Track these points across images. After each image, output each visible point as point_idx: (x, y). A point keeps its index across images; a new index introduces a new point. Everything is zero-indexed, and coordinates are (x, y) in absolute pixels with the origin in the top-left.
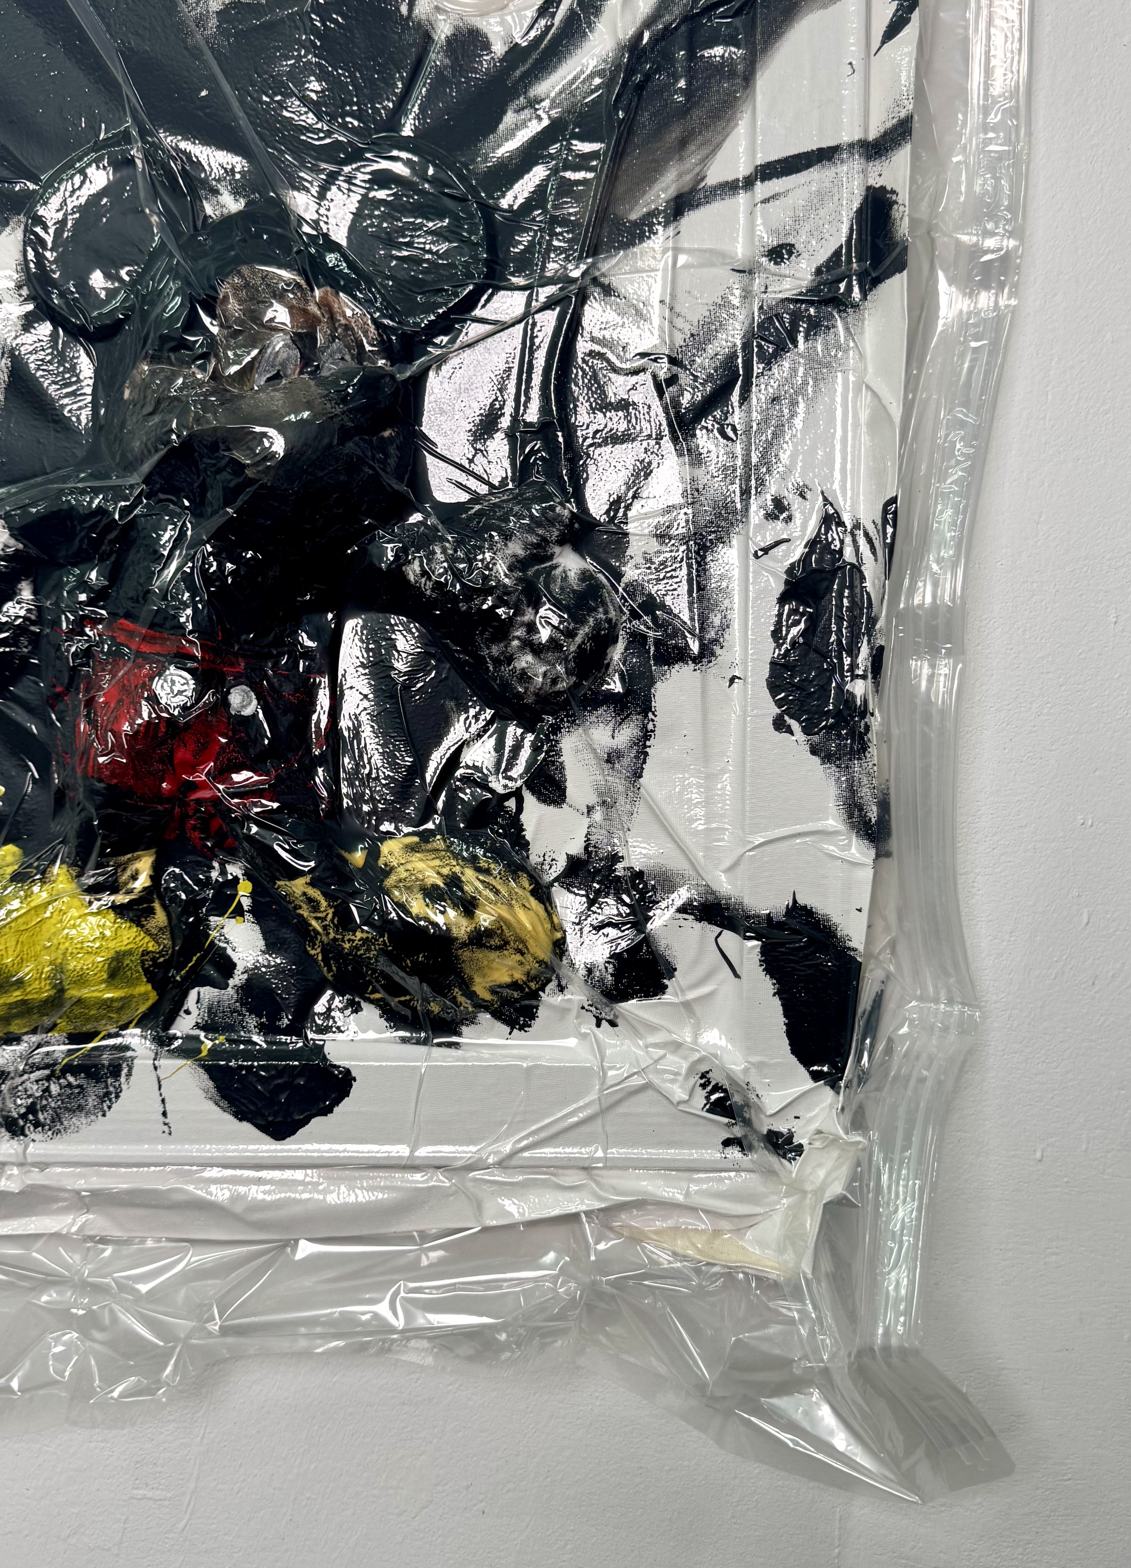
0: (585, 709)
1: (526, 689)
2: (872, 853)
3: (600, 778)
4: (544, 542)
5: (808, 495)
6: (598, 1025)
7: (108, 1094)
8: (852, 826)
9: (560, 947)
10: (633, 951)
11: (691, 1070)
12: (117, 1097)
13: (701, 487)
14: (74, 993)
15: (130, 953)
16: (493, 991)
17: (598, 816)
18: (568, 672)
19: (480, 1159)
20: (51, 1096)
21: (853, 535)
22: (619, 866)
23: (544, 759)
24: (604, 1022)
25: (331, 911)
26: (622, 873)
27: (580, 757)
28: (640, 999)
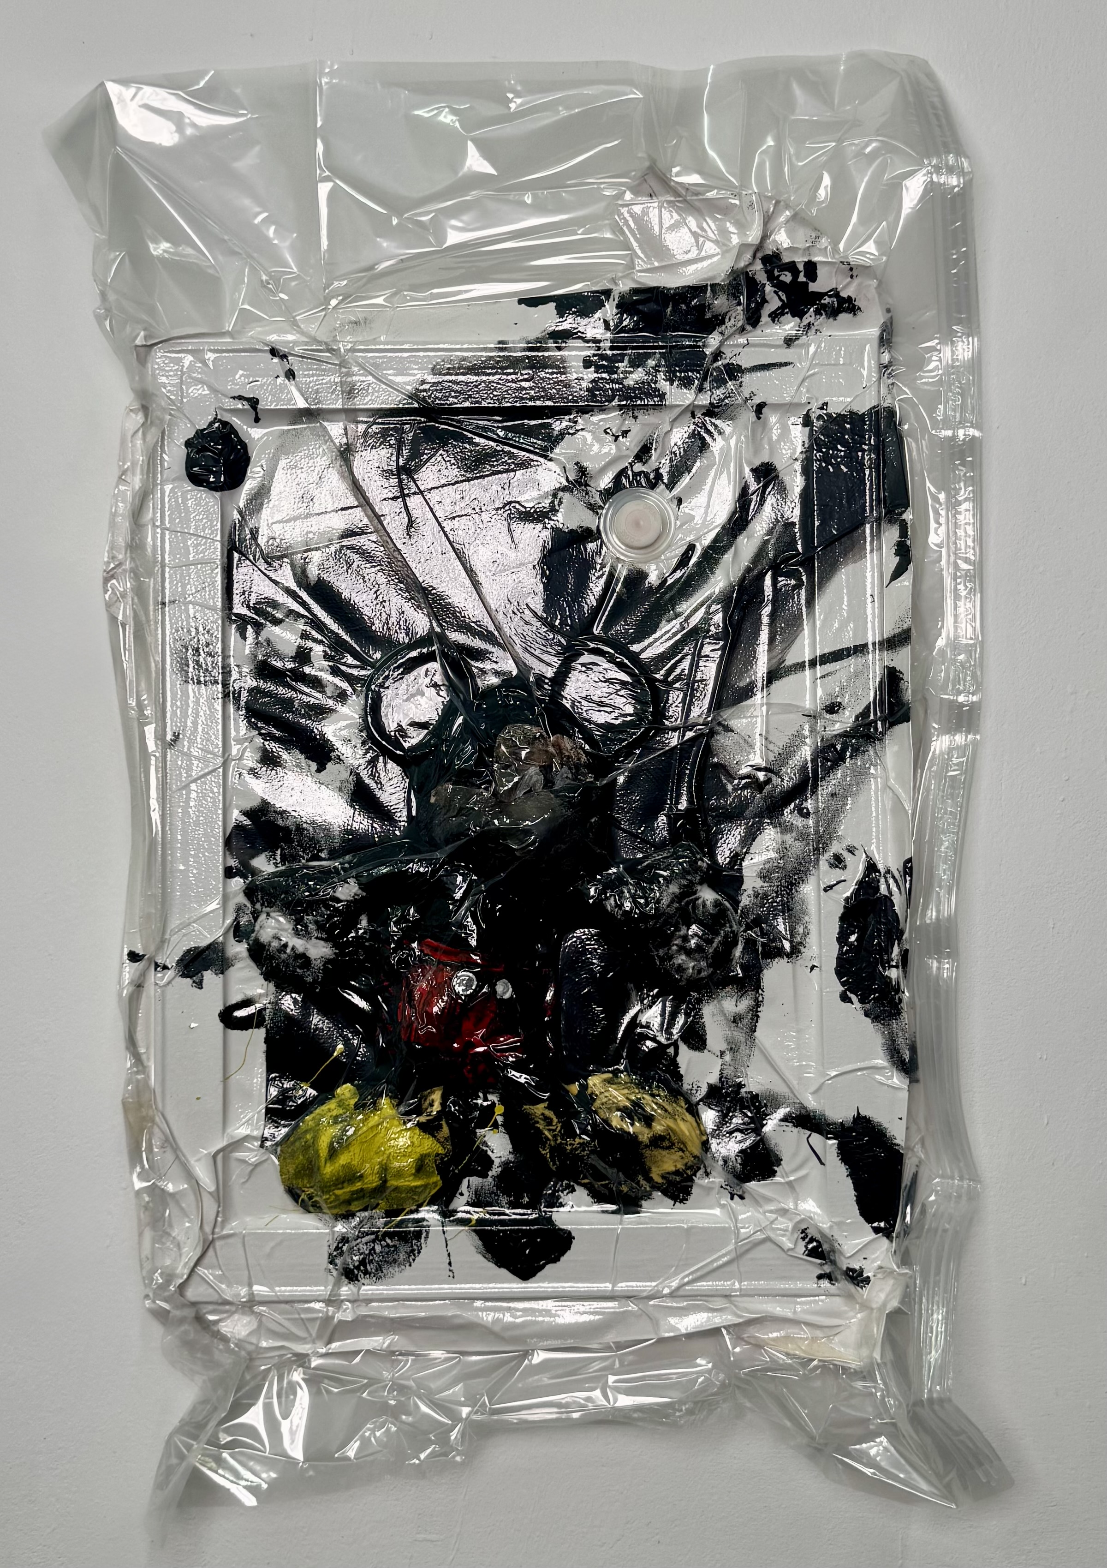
0: (718, 988)
1: (681, 976)
2: (907, 1081)
3: (729, 1032)
4: (691, 884)
5: (856, 852)
6: (732, 1198)
7: (413, 1251)
8: (894, 1063)
9: (706, 1145)
10: (753, 1147)
11: (795, 1227)
12: (419, 1252)
13: (788, 846)
14: (393, 1183)
15: (428, 1155)
16: (663, 1177)
17: (728, 1057)
18: (709, 966)
19: (658, 1291)
20: (375, 1253)
21: (886, 878)
22: (743, 1090)
23: (692, 1021)
24: (736, 1196)
25: (559, 1125)
26: (745, 1095)
27: (715, 1019)
28: (759, 1181)
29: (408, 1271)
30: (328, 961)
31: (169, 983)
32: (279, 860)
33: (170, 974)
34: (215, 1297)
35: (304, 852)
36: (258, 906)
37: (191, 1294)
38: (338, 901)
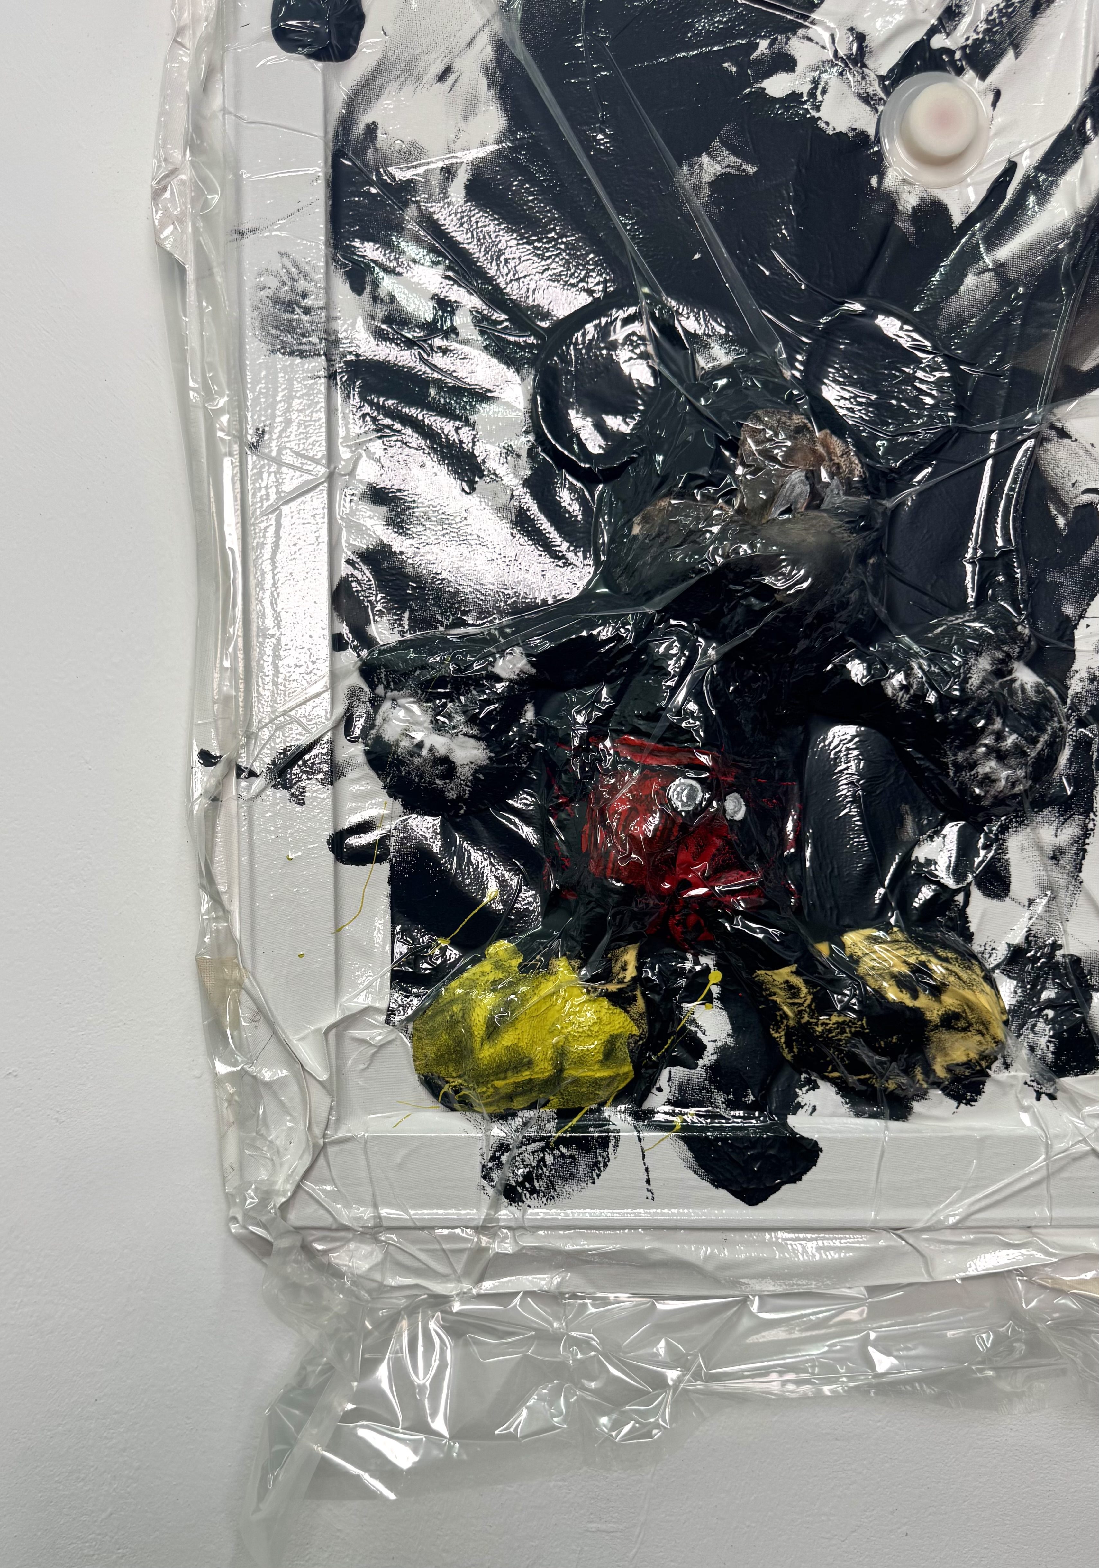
0: (1034, 810)
3: (1043, 873)
6: (1038, 1099)
10: (1072, 1029)
16: (948, 1070)
17: (1040, 908)
18: (1027, 776)
19: (938, 1221)
22: (1059, 953)
23: (993, 858)
24: (1043, 1096)
26: (1061, 959)
27: (1026, 854)
28: (1077, 1075)
29: (590, 1190)
30: (480, 769)
31: (258, 795)
32: (407, 627)
33: (258, 783)
34: (328, 1221)
35: (442, 614)
37: (295, 1217)
38: (499, 679)
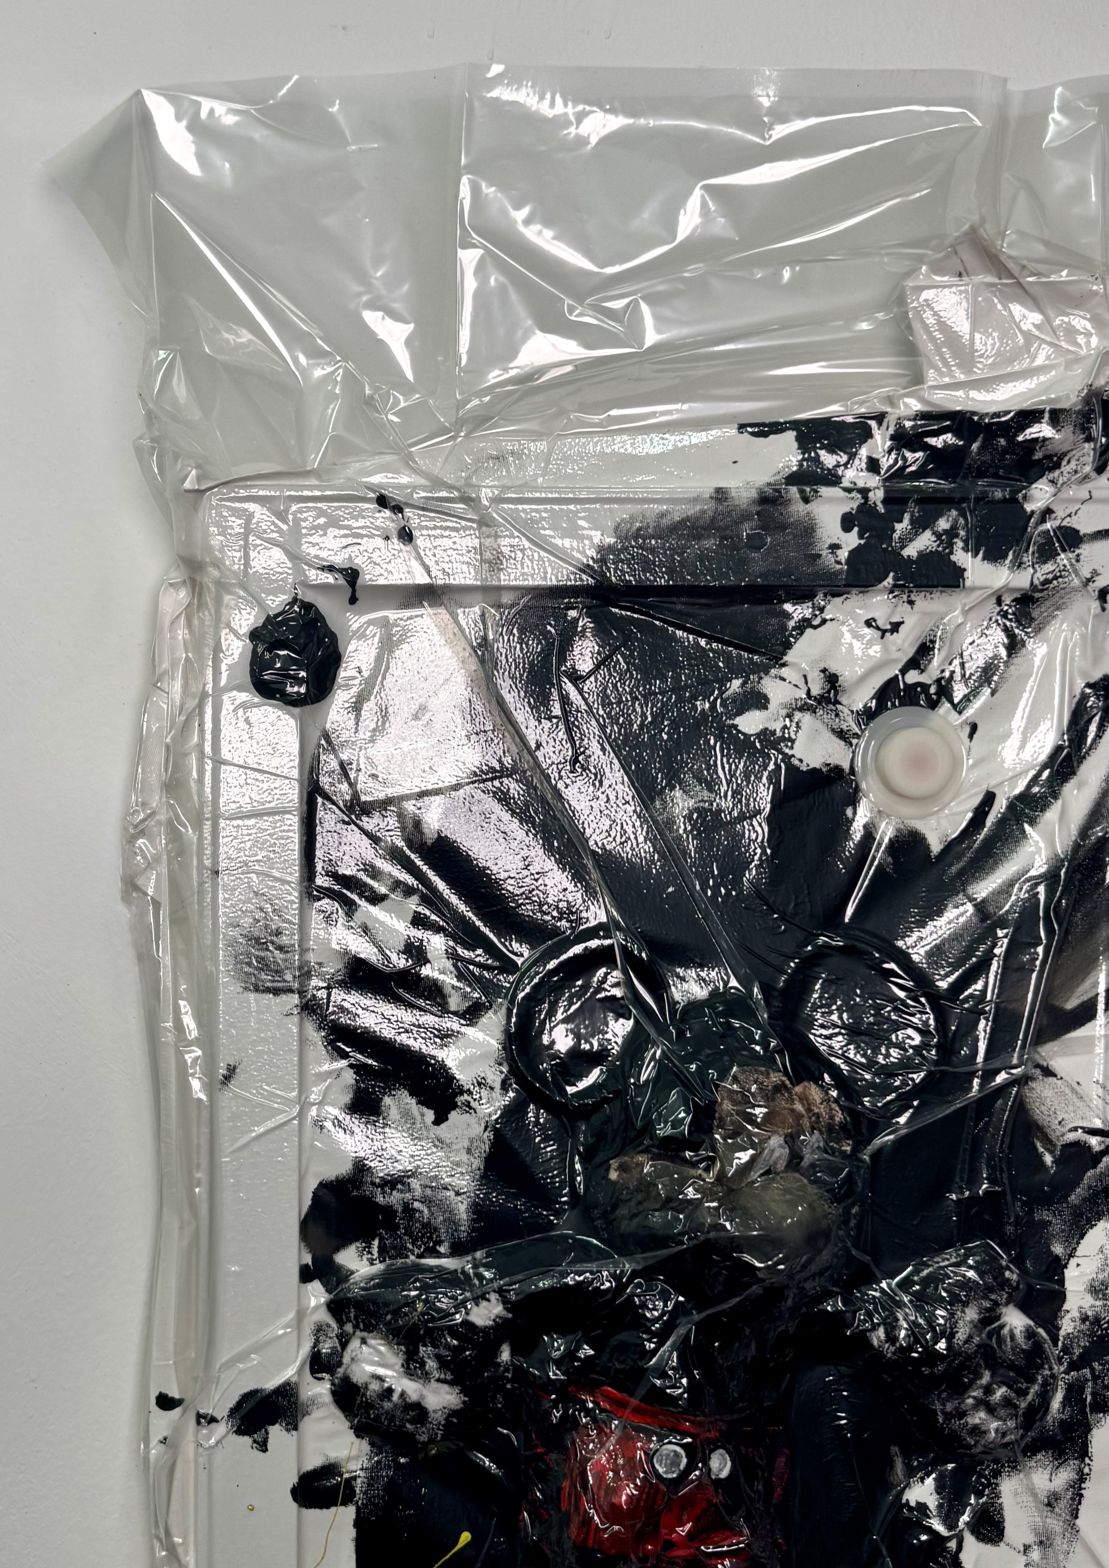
0: (1026, 1456)
3: (1039, 1519)
4: (996, 1305)
17: (1036, 1555)
18: (1019, 1426)
23: (986, 1503)
27: (1019, 1499)
30: (453, 1413)
31: (218, 1442)
32: (376, 1255)
33: (219, 1429)
35: (413, 1244)
36: (349, 1328)
38: (473, 1327)
